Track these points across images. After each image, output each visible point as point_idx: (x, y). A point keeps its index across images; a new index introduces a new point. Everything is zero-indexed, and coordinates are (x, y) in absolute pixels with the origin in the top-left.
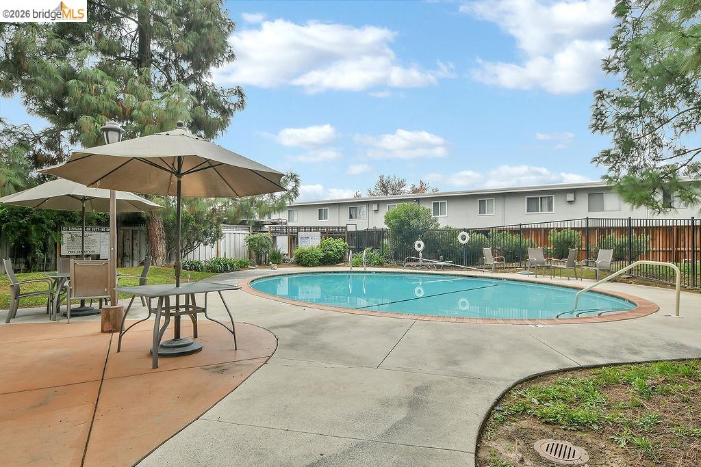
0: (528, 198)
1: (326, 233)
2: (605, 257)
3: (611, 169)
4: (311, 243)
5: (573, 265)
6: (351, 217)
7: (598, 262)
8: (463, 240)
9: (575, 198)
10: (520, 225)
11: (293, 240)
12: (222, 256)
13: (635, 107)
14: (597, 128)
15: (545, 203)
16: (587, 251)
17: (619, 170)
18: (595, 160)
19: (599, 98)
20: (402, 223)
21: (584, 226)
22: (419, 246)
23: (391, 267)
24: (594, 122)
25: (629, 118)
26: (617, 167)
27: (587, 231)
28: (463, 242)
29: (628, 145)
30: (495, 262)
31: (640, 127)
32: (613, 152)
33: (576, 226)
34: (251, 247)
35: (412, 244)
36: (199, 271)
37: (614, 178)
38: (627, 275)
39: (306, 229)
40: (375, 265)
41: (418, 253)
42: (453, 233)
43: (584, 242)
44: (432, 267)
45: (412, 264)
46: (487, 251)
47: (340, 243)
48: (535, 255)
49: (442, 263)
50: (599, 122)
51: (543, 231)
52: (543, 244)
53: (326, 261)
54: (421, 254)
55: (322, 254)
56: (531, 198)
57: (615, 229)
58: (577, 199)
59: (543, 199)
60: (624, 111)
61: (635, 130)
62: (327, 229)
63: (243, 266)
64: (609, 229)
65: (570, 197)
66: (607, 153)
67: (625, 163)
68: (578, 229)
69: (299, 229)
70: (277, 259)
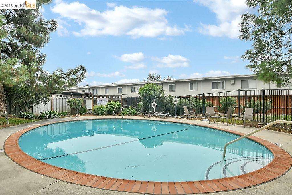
0: (213, 83)
1: (112, 99)
2: (249, 112)
3: (252, 61)
4: (103, 103)
5: (231, 117)
6: (132, 92)
7: (245, 115)
8: (175, 102)
9: (235, 82)
10: (204, 94)
11: (95, 102)
12: (54, 110)
13: (266, 25)
14: (244, 37)
15: (221, 84)
16: (239, 108)
17: (256, 62)
18: (243, 57)
19: (245, 19)
20: (146, 93)
21: (237, 95)
22: (154, 105)
23: (140, 116)
24: (241, 34)
25: (262, 30)
26: (255, 60)
27: (239, 97)
28: (175, 103)
29: (262, 46)
30: (189, 114)
31: (269, 36)
32: (253, 52)
33: (233, 95)
34: (71, 106)
35: (151, 104)
36: (29, 119)
37: (254, 66)
38: (261, 123)
39: (102, 96)
40: (132, 115)
41: (153, 109)
42: (171, 98)
43: (237, 103)
44: (158, 117)
45: (148, 115)
46: (185, 108)
47: (117, 103)
48: (210, 111)
49: (163, 114)
50: (245, 34)
51: (217, 97)
52: (217, 105)
53: (109, 112)
54: (155, 109)
55: (107, 109)
56: (215, 82)
57: (254, 96)
58: (236, 82)
59: (220, 83)
60: (259, 27)
61: (266, 37)
62: (112, 97)
63: (64, 115)
64: (251, 97)
65: (233, 82)
66: (249, 52)
67: (260, 58)
68: (234, 97)
69: (98, 96)
70: (84, 112)
